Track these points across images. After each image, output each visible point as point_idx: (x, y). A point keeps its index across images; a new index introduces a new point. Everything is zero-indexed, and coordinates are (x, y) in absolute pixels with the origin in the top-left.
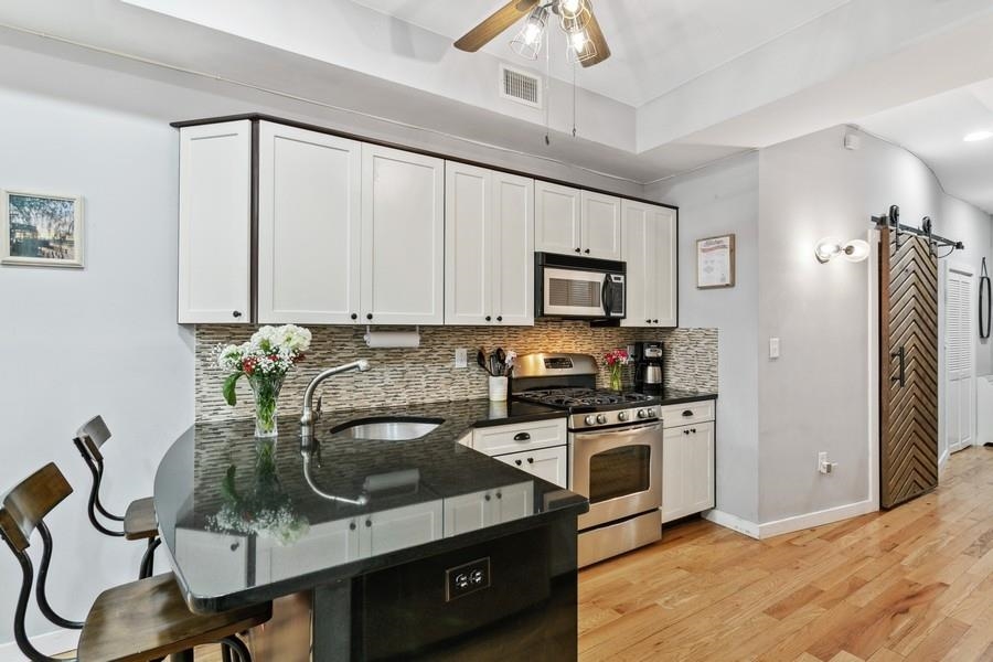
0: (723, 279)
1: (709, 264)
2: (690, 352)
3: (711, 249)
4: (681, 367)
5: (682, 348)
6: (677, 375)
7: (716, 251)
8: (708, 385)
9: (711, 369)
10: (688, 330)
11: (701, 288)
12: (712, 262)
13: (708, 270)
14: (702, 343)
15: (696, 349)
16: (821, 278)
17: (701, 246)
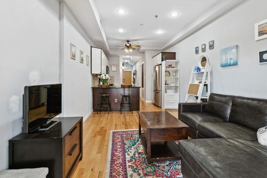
0: (115, 70)
7: (114, 67)
8: (113, 83)
11: (112, 71)
13: (113, 69)
14: (112, 78)
16: (121, 71)
17: (112, 66)
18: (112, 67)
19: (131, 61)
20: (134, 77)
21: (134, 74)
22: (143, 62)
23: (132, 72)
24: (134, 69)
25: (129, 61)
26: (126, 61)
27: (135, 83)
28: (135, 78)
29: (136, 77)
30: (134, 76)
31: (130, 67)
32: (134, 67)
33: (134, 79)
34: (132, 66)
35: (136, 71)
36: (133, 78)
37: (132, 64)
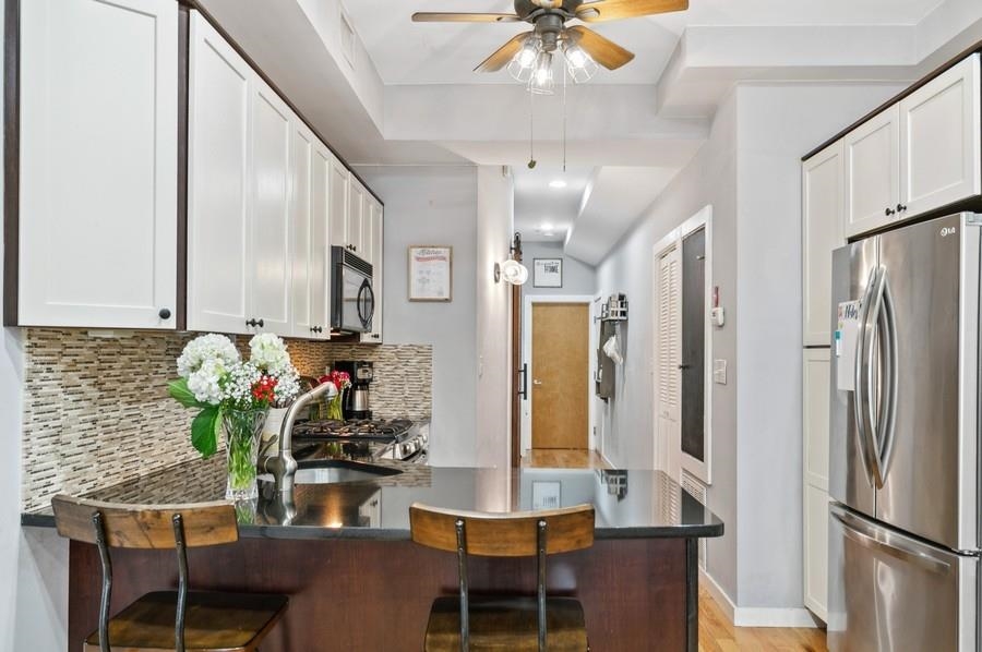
0: (441, 293)
1: (425, 275)
2: (398, 372)
3: (428, 259)
4: (387, 390)
5: (388, 368)
6: (380, 399)
7: (433, 262)
8: (421, 407)
9: (424, 389)
10: (396, 347)
11: (412, 300)
12: (428, 272)
13: (423, 281)
14: (414, 362)
15: (406, 368)
16: (496, 297)
17: (415, 252)
18: (415, 265)
19: (585, 226)
20: (611, 347)
21: (608, 328)
22: (704, 217)
23: (595, 312)
24: (606, 288)
25: (567, 228)
26: (548, 227)
27: (612, 393)
28: (618, 359)
29: (623, 351)
30: (603, 340)
31: (575, 273)
32: (606, 271)
33: (607, 363)
34: (594, 268)
35: (622, 297)
36: (601, 353)
37: (592, 249)
